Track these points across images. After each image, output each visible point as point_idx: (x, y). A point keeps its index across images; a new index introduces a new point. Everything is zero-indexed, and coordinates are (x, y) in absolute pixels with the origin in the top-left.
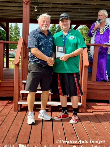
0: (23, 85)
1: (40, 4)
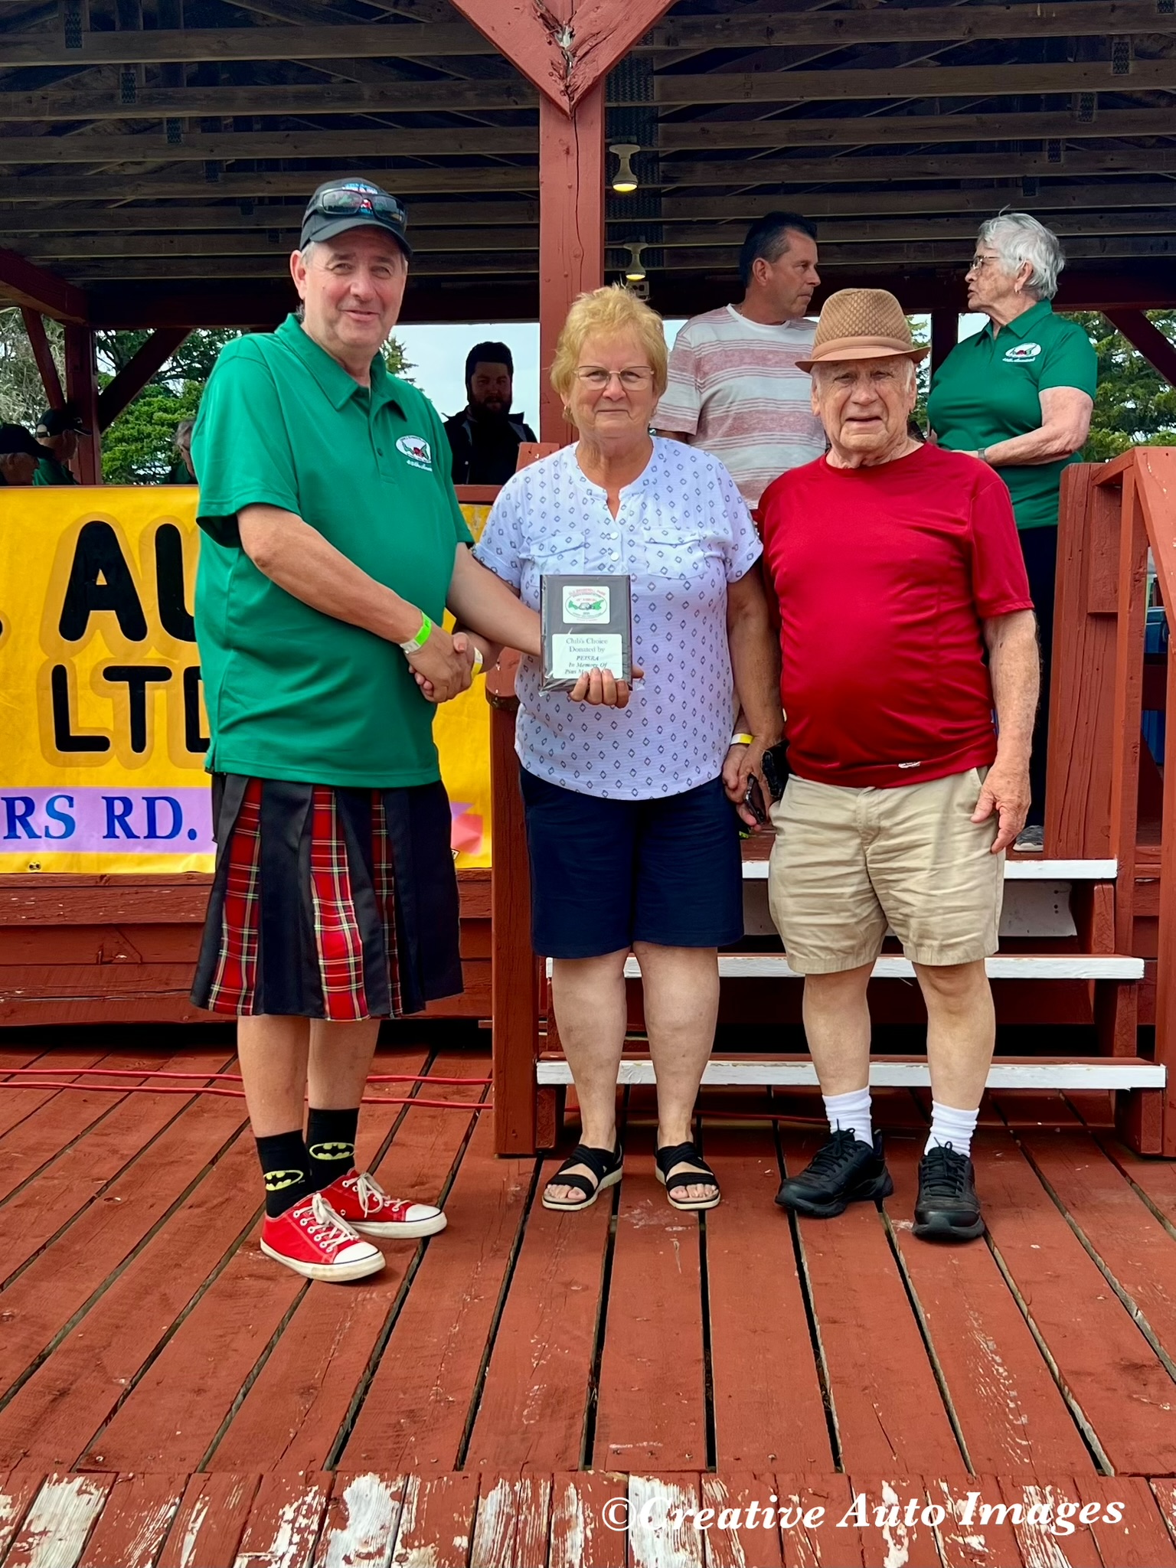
1: (664, 119)
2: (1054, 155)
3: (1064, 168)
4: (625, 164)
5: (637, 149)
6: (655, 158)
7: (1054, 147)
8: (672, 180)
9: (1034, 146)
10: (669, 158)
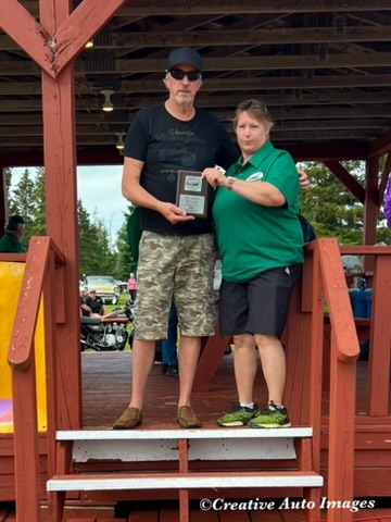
0: (61, 452)
1: (125, 79)
2: (297, 96)
3: (302, 101)
4: (108, 99)
5: (112, 92)
6: (124, 96)
7: (297, 93)
8: (131, 105)
9: (288, 92)
10: (131, 96)
